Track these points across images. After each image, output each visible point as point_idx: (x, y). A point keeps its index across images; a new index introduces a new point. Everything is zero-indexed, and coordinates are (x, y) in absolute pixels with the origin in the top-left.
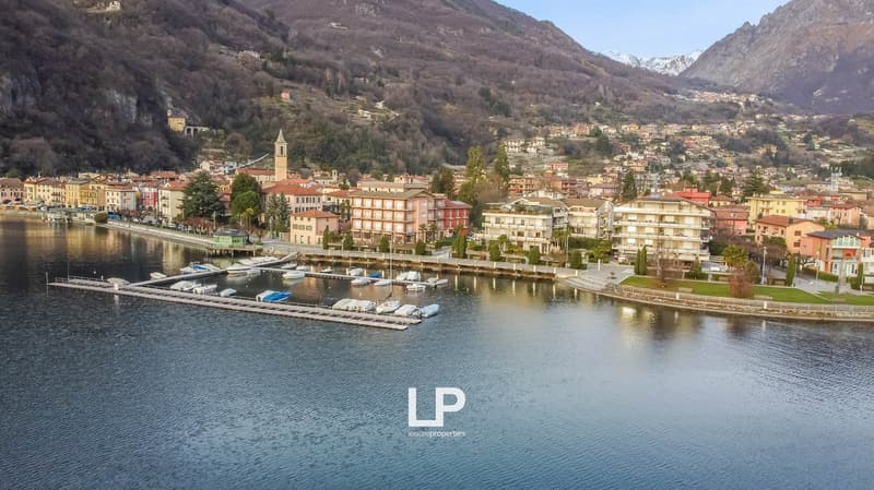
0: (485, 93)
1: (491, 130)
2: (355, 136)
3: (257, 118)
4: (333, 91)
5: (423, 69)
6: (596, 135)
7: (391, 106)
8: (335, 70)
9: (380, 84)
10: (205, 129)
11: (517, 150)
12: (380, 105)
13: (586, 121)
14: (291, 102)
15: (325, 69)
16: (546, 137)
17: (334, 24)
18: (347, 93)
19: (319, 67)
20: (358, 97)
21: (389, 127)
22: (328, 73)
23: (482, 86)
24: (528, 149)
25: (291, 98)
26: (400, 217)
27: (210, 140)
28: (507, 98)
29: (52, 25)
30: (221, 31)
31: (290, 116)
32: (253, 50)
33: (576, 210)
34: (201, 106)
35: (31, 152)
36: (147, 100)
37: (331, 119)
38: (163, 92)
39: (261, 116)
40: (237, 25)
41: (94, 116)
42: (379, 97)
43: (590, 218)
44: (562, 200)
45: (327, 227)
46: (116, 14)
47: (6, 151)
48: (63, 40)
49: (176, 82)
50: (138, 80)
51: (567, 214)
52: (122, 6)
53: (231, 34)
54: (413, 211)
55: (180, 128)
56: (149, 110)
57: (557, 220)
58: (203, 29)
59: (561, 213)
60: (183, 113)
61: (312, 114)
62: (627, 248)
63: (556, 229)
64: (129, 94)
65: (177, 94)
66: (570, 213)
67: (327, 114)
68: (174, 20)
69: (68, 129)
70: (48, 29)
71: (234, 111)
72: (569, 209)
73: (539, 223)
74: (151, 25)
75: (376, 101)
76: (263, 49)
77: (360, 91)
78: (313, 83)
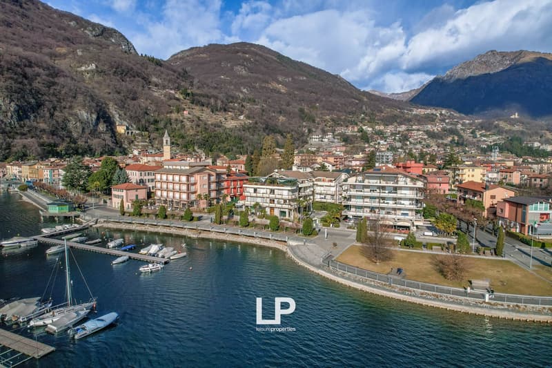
0: (302, 111)
1: (304, 129)
2: (224, 134)
3: (169, 125)
4: (214, 110)
5: (269, 98)
6: (361, 131)
7: (248, 117)
8: (216, 98)
9: (242, 106)
10: (137, 132)
11: (317, 140)
12: (242, 117)
13: (356, 124)
14: (189, 116)
15: (210, 98)
16: (333, 133)
17: (222, 77)
18: (222, 110)
19: (208, 96)
20: (229, 113)
21: (244, 128)
22: (212, 101)
23: (300, 107)
24: (324, 140)
25: (189, 114)
27: (140, 138)
28: (313, 113)
29: (48, 75)
30: (154, 79)
31: (188, 124)
32: (171, 89)
33: (319, 180)
34: (135, 119)
35: (24, 146)
36: (104, 116)
37: (212, 125)
38: (113, 111)
39: (171, 124)
40: (163, 76)
41: (71, 125)
42: (242, 113)
43: (330, 186)
44: (310, 172)
45: (137, 196)
46: (92, 71)
47: (9, 147)
48: (54, 84)
49: (122, 106)
50: (97, 106)
51: (312, 184)
52: (96, 66)
53: (160, 81)
54: (195, 184)
55: (123, 131)
56: (105, 122)
57: (303, 189)
58: (143, 78)
59: (307, 184)
60: (125, 123)
61: (201, 122)
62: (354, 214)
63: (301, 197)
64: (92, 113)
65: (121, 113)
66: (315, 183)
67: (210, 123)
68: (126, 74)
69: (53, 133)
70: (44, 77)
71: (156, 122)
72: (314, 180)
73: (285, 193)
74: (112, 76)
75: (239, 115)
76: (178, 89)
77: (231, 110)
78: (203, 106)
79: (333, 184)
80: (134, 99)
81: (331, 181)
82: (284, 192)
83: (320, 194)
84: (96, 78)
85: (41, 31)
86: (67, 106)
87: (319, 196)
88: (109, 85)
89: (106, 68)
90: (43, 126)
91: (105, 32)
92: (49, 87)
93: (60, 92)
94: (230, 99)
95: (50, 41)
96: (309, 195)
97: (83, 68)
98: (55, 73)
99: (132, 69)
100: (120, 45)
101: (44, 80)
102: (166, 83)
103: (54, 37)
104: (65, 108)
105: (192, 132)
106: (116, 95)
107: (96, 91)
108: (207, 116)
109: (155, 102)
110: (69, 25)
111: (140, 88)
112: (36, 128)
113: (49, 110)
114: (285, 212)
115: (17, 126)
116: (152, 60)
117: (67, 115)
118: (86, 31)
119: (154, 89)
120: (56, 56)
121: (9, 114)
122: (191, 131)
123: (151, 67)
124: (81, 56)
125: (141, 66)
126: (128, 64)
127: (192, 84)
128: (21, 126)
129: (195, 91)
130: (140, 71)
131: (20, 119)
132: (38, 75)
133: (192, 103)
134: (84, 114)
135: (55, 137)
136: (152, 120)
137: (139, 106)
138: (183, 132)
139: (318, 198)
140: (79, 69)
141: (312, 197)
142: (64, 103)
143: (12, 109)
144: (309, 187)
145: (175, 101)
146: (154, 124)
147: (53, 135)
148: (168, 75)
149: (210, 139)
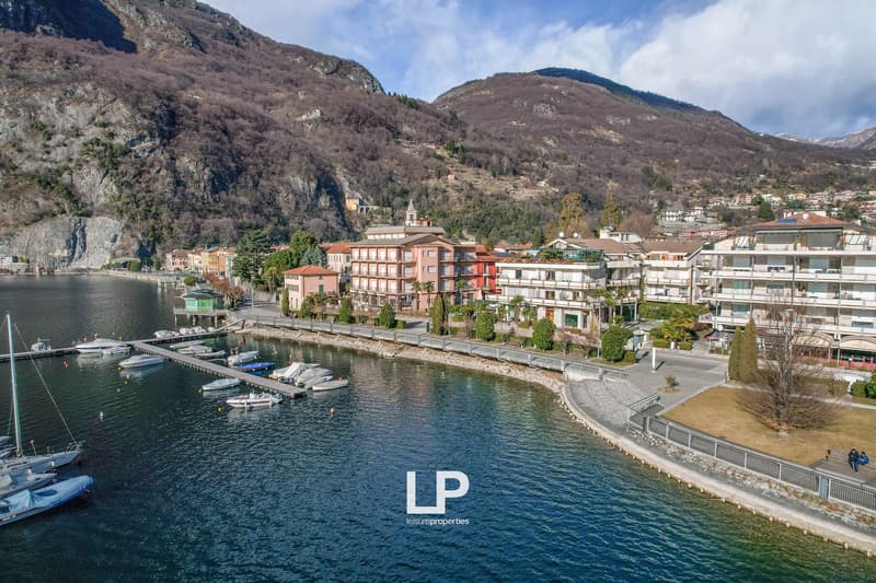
0: (648, 171)
1: (651, 202)
2: (511, 210)
3: (424, 197)
4: (498, 172)
5: (591, 153)
6: (759, 203)
7: (553, 183)
8: (501, 153)
9: (544, 166)
10: (375, 208)
11: (674, 219)
12: (542, 184)
13: (750, 192)
14: (455, 182)
15: (491, 155)
16: (704, 207)
17: (514, 123)
18: (511, 173)
19: (487, 152)
20: (522, 177)
21: (546, 201)
22: (494, 159)
23: (644, 164)
24: (686, 219)
25: (456, 178)
26: (393, 270)
27: (379, 217)
28: (669, 174)
29: (255, 128)
30: (406, 129)
31: (453, 195)
32: (431, 143)
33: (656, 257)
34: (373, 188)
35: (217, 229)
36: (328, 185)
37: (492, 196)
38: (342, 178)
39: (427, 196)
40: (420, 123)
41: (281, 199)
42: (543, 177)
43: (678, 269)
44: (638, 244)
45: (321, 287)
46: (315, 120)
47: (198, 229)
48: (262, 139)
49: (354, 169)
50: (318, 169)
51: (637, 263)
52: (322, 114)
53: (414, 131)
54: (413, 264)
55: (354, 207)
56: (328, 193)
57: (616, 275)
58: (389, 128)
59: (626, 263)
60: (358, 195)
61: (473, 192)
62: (728, 321)
63: (613, 288)
64: (310, 180)
65: (353, 179)
66: (646, 262)
67: (489, 193)
68: (364, 122)
69: (256, 210)
70: (249, 131)
71: (405, 193)
72: (643, 256)
73: (577, 277)
74: (343, 126)
75: (539, 180)
76: (441, 141)
77: (524, 172)
78: (480, 166)
80: (373, 158)
81: (680, 258)
82: (574, 276)
83: (657, 286)
84: (322, 130)
85: (257, 73)
86: (277, 172)
87: (653, 290)
88: (337, 139)
89: (334, 114)
90: (243, 200)
91: (342, 67)
92: (254, 145)
93: (267, 151)
94: (525, 156)
95: (267, 85)
96: (631, 287)
97: (304, 117)
98: (263, 125)
99: (372, 114)
100: (361, 83)
101: (249, 135)
102: (423, 134)
103: (273, 80)
104: (273, 173)
105: (458, 208)
106: (347, 153)
107: (320, 149)
108: (487, 184)
109: (405, 162)
110: (294, 62)
111: (384, 142)
112: (234, 203)
113: (252, 177)
114: (575, 318)
115: (211, 200)
116: (404, 100)
117: (276, 184)
118: (316, 69)
119: (405, 143)
120: (271, 104)
121: (202, 184)
122: (458, 205)
123: (402, 110)
124: (303, 101)
125: (387, 110)
126: (367, 106)
127: (464, 136)
128: (215, 200)
129: (469, 143)
130: (384, 117)
131: (215, 191)
132: (242, 128)
133: (463, 162)
134: (299, 182)
135: (258, 215)
136: (398, 189)
137: (381, 170)
138: (445, 207)
139: (651, 294)
140: (298, 119)
141: (637, 292)
142: (273, 166)
143: (206, 177)
144: (633, 270)
145: (435, 160)
146: (402, 196)
147: (255, 213)
148: (426, 121)
149: (488, 218)
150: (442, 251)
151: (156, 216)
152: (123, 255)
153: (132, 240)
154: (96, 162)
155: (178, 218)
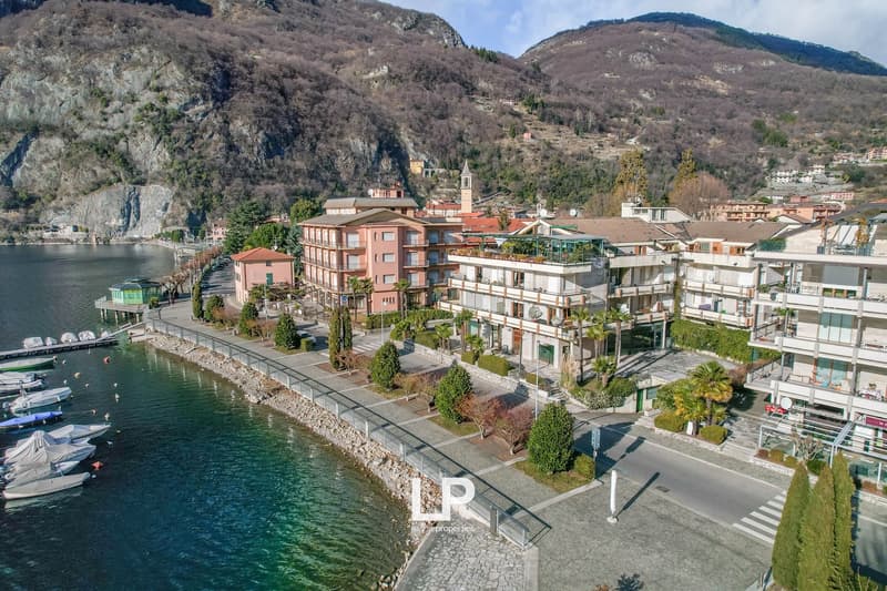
0: (759, 125)
1: (760, 160)
2: (593, 172)
3: (495, 158)
4: (582, 129)
5: (692, 106)
7: (645, 141)
8: (585, 108)
9: (636, 121)
10: (442, 171)
11: (787, 180)
12: (632, 141)
14: (532, 141)
15: (574, 110)
16: (827, 165)
17: (607, 75)
18: (596, 130)
19: (570, 107)
20: (609, 135)
22: (578, 114)
23: (755, 118)
24: (802, 179)
25: (532, 137)
26: (332, 259)
27: (445, 180)
28: (785, 128)
29: (313, 88)
30: (482, 84)
31: (529, 155)
32: (509, 99)
33: (702, 248)
34: (441, 150)
35: (267, 196)
36: (390, 147)
37: (572, 156)
38: (406, 139)
39: (500, 157)
40: (497, 78)
41: (339, 162)
42: (633, 134)
43: (735, 268)
44: (681, 225)
46: (382, 77)
47: (248, 195)
48: (320, 99)
49: (421, 129)
50: (380, 129)
51: (668, 259)
52: (390, 70)
53: (491, 87)
54: (360, 252)
55: (418, 171)
56: (390, 156)
57: (627, 278)
58: (463, 84)
59: (650, 258)
60: (423, 157)
61: (551, 152)
63: (622, 300)
64: (370, 141)
65: (419, 140)
66: (687, 255)
67: (570, 152)
68: (435, 78)
69: (312, 175)
70: (308, 90)
71: (475, 154)
72: (682, 246)
74: (411, 83)
75: (628, 138)
76: (520, 97)
77: (612, 129)
78: (561, 123)
79: (744, 261)
80: (442, 117)
81: (740, 251)
82: (549, 283)
83: (703, 294)
84: (390, 88)
85: (331, 31)
86: (336, 133)
87: (698, 300)
88: (404, 97)
89: (403, 70)
90: (300, 164)
91: (420, 21)
92: (312, 106)
93: (326, 111)
94: (616, 111)
95: (340, 43)
96: (659, 297)
97: (372, 74)
98: (324, 84)
99: (445, 69)
100: (441, 38)
101: (306, 95)
102: (501, 89)
103: (346, 37)
104: (332, 135)
105: (534, 169)
106: (414, 111)
107: (384, 107)
108: (568, 142)
109: (477, 120)
110: (372, 18)
111: (455, 99)
112: (289, 168)
113: (310, 140)
114: (550, 348)
115: (265, 165)
116: (482, 53)
117: (334, 147)
118: (394, 24)
119: (480, 99)
120: (342, 63)
121: (256, 149)
122: (533, 167)
123: (479, 63)
124: (372, 57)
125: (463, 64)
126: (439, 60)
127: (547, 91)
128: (269, 166)
129: (553, 98)
130: (458, 72)
131: (269, 155)
132: (301, 88)
133: (542, 119)
134: (359, 145)
135: (314, 181)
136: (468, 150)
137: (450, 129)
138: (518, 169)
139: (692, 306)
140: (365, 77)
141: (669, 303)
142: (332, 127)
143: (259, 141)
144: (662, 269)
145: (510, 117)
146: (471, 158)
147: (312, 178)
148: (506, 74)
149: (566, 180)
150: (404, 233)
151: (207, 183)
152: (173, 224)
153: (181, 208)
154: (149, 128)
155: (228, 185)
